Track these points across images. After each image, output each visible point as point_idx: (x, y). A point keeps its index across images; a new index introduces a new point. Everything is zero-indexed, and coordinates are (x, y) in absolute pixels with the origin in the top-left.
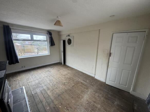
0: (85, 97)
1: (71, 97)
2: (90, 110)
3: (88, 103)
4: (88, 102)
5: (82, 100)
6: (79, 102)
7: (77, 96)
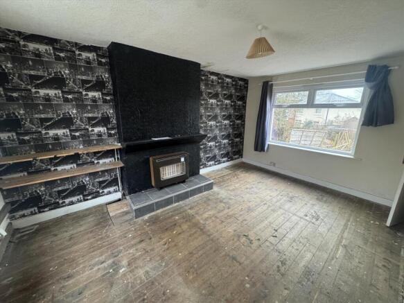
0: (189, 292)
1: (194, 252)
2: (145, 294)
3: (164, 294)
4: (169, 298)
5: (180, 279)
6: (175, 270)
7: (196, 266)
